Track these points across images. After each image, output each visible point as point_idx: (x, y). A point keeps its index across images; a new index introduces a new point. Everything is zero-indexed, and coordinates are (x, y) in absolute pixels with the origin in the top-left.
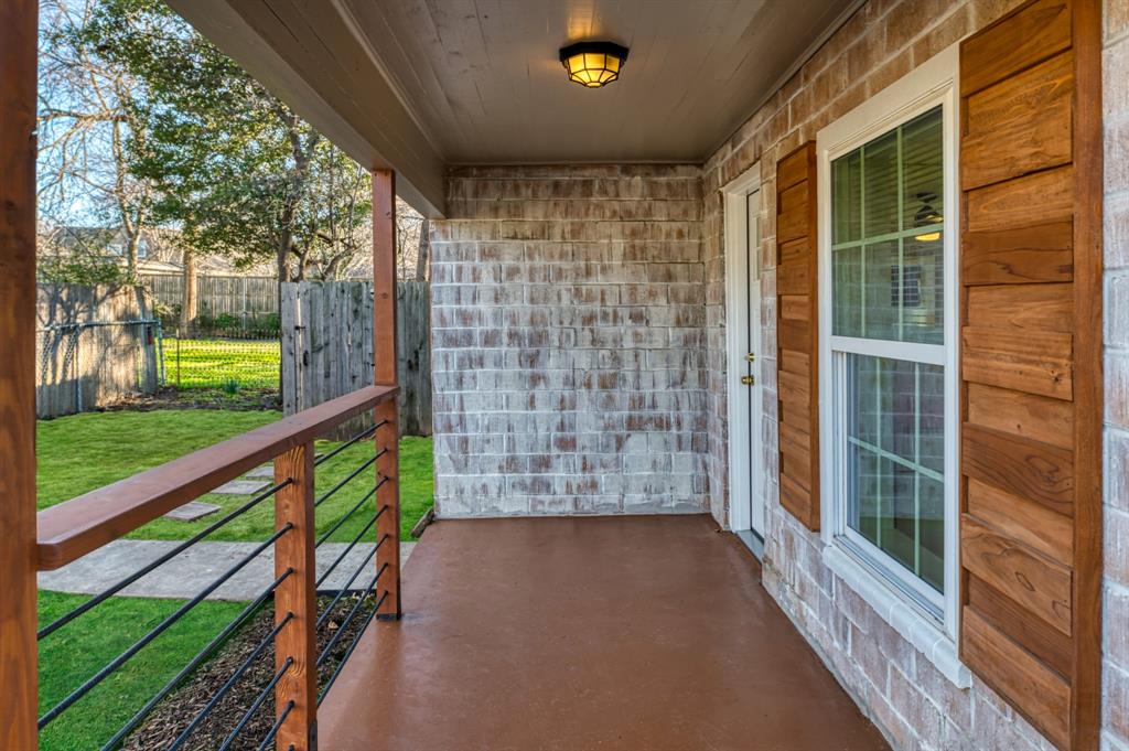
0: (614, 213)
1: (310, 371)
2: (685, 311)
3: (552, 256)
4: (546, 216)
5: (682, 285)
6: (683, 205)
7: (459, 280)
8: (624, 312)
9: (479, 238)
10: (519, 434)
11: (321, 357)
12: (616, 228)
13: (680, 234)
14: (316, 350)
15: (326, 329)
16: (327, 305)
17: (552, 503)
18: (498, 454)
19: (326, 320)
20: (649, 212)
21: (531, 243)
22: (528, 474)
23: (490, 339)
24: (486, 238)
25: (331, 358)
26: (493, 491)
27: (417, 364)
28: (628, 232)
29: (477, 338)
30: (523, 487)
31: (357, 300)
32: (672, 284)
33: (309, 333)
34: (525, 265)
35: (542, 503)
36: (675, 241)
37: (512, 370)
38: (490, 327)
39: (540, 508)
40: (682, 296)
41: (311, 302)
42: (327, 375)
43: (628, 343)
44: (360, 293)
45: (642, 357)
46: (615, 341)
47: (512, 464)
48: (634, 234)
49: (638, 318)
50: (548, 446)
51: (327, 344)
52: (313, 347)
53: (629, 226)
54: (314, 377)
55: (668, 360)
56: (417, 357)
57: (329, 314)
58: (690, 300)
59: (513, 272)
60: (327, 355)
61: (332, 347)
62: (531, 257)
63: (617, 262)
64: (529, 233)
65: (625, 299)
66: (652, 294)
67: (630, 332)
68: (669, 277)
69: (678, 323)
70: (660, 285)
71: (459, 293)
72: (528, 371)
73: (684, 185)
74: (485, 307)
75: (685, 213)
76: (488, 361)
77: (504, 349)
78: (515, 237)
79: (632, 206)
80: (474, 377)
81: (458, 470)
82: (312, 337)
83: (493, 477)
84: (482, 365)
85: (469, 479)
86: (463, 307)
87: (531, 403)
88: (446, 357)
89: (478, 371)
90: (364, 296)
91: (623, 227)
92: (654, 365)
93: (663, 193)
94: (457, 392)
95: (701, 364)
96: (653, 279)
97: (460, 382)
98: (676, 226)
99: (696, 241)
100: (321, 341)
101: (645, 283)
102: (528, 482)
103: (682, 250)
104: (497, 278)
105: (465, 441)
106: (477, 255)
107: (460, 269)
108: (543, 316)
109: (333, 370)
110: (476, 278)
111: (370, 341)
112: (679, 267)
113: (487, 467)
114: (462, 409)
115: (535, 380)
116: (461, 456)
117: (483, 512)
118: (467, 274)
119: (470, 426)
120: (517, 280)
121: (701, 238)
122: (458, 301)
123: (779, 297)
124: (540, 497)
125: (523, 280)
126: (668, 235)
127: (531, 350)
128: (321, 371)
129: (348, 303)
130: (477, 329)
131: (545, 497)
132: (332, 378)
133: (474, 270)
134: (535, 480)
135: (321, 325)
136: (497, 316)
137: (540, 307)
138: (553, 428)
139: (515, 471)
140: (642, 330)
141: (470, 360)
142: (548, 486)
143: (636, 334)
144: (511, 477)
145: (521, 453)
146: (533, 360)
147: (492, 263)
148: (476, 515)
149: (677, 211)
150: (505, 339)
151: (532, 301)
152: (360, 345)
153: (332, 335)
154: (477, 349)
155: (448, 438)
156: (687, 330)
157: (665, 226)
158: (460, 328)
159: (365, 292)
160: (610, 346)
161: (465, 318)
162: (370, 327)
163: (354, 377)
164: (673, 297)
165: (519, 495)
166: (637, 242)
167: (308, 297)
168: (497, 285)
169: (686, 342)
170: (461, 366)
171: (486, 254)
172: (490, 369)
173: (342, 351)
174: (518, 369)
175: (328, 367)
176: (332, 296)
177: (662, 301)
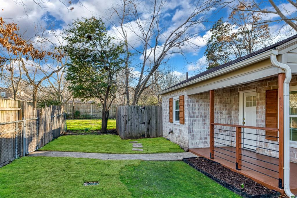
0: (217, 95)
1: (127, 124)
2: (228, 112)
3: (207, 102)
4: (207, 95)
5: (228, 107)
6: (228, 93)
7: (192, 106)
8: (219, 112)
9: (196, 99)
10: (202, 134)
11: (130, 122)
12: (217, 97)
13: (228, 99)
14: (129, 120)
15: (131, 116)
16: (131, 110)
17: (207, 145)
18: (198, 137)
19: (131, 114)
20: (223, 95)
21: (204, 100)
22: (203, 140)
23: (197, 117)
24: (197, 99)
25: (132, 122)
26: (198, 144)
27: (150, 123)
28: (219, 98)
29: (195, 117)
30: (202, 142)
31: (138, 109)
32: (226, 107)
33: (127, 117)
34: (203, 104)
35: (206, 145)
36: (227, 99)
37: (201, 122)
38: (197, 114)
39: (205, 146)
40: (228, 109)
41: (128, 110)
42: (131, 126)
43: (219, 117)
44: (138, 108)
45: (221, 120)
46: (217, 117)
47: (201, 139)
48: (220, 98)
49: (221, 113)
50: (207, 135)
51: (131, 119)
52: (128, 120)
53: (220, 97)
54: (128, 126)
55: (226, 120)
56: (149, 121)
57: (132, 113)
58: (229, 110)
59: (201, 105)
60: (131, 121)
61: (132, 120)
62: (204, 102)
63: (218, 103)
64: (204, 98)
65: (219, 110)
66: (223, 109)
67: (220, 115)
68: (226, 106)
69: (227, 114)
70: (224, 107)
71: (192, 108)
72: (203, 122)
73: (228, 90)
74: (197, 111)
75: (228, 95)
76: (197, 121)
77: (200, 118)
78: (202, 99)
79: (220, 94)
80: (195, 123)
81: (192, 140)
82: (128, 117)
83: (198, 141)
84: (196, 121)
85: (194, 142)
86: (193, 111)
87: (204, 128)
88: (190, 120)
89: (195, 122)
90: (139, 109)
91: (219, 97)
92: (223, 121)
93: (225, 92)
94: (192, 126)
95: (231, 121)
96: (223, 106)
97: (192, 124)
98: (227, 97)
99: (230, 100)
100: (130, 118)
101: (222, 107)
102: (203, 142)
103: (228, 101)
104: (199, 106)
105: (193, 135)
106: (195, 102)
107: (192, 104)
108: (206, 113)
109: (132, 124)
110: (195, 106)
111: (140, 118)
112: (227, 104)
113: (197, 139)
114: (193, 129)
115: (205, 124)
116: (192, 138)
117: (196, 147)
118: (194, 106)
119: (194, 132)
120: (202, 106)
121: (231, 99)
122: (192, 110)
123: (266, 110)
124: (205, 144)
125: (203, 106)
126: (226, 99)
127: (204, 119)
128: (130, 125)
129: (135, 110)
130: (195, 115)
131: (206, 144)
132: (132, 126)
133: (195, 104)
134: (205, 141)
135: (130, 115)
136: (198, 113)
137: (205, 111)
138: (207, 132)
139: (201, 140)
140: (222, 115)
141: (194, 120)
142: (207, 142)
143: (221, 116)
144: (201, 141)
145: (202, 137)
146: (204, 120)
147: (198, 103)
148: (195, 148)
149: (227, 95)
150: (200, 117)
151: (204, 110)
152: (138, 119)
153: (132, 117)
154: (195, 119)
155: (190, 134)
156: (228, 115)
157: (225, 97)
158: (193, 115)
159: (139, 108)
160: (216, 118)
161: (193, 113)
162: (140, 115)
163: (137, 126)
164: (226, 109)
165: (202, 144)
166: (221, 100)
167: (127, 109)
168: (199, 107)
169: (228, 117)
170: (193, 122)
171: (197, 102)
172: (197, 122)
173: (134, 120)
174: (202, 122)
175: (131, 124)
176: (132, 109)
177: (225, 110)
